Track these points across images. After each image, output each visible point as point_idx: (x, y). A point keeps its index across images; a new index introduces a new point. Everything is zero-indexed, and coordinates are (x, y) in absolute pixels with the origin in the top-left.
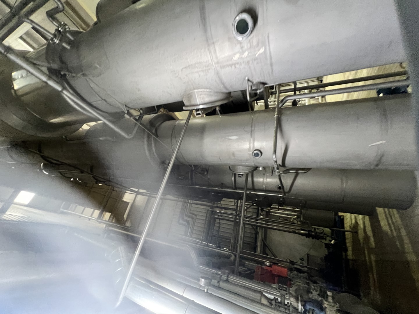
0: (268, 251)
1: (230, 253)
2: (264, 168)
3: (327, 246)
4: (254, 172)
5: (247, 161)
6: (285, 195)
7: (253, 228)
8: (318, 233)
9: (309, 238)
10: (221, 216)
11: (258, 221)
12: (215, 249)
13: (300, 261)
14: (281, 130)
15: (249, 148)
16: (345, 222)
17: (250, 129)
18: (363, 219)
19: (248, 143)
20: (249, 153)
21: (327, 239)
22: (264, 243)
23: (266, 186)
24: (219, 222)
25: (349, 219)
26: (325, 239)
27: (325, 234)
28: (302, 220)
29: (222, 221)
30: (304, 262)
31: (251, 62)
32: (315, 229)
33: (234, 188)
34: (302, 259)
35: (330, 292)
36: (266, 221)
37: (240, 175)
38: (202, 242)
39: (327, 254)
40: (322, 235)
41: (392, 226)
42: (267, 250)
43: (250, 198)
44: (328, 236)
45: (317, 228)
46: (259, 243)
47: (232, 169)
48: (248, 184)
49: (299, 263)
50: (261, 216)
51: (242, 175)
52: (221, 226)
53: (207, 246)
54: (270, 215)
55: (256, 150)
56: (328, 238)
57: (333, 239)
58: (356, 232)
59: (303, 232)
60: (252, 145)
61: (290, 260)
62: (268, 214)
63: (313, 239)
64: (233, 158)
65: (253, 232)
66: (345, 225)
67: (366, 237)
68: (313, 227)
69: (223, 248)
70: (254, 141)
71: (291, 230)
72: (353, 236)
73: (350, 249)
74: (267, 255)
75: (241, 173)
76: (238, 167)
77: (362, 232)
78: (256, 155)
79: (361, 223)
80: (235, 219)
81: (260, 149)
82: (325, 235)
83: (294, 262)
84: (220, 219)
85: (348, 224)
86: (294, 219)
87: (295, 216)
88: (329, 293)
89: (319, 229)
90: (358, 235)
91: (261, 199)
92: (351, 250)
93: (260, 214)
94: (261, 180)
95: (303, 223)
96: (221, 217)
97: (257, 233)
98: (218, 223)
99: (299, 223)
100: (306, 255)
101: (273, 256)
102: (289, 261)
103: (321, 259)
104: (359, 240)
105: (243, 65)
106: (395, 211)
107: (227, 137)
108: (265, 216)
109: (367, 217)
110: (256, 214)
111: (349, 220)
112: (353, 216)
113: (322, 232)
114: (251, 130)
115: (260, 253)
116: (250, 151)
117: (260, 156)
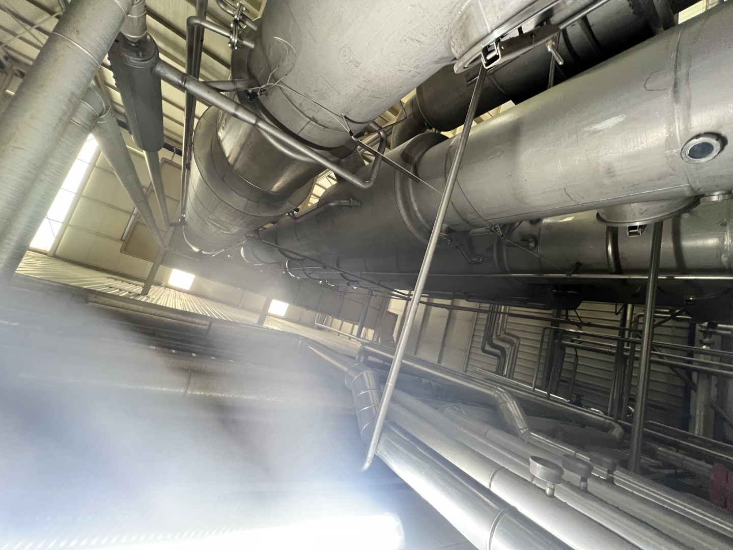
1: (608, 421)
5: (660, 182)
7: (678, 375)
10: (579, 341)
12: (567, 405)
15: (669, 139)
20: (667, 153)
22: (717, 413)
23: (730, 258)
24: (574, 353)
37: (635, 228)
38: (536, 389)
46: (699, 412)
47: (605, 219)
50: (703, 347)
51: (642, 228)
52: (580, 363)
53: (549, 398)
55: (697, 137)
60: (678, 123)
69: (588, 407)
70: (688, 110)
75: (638, 224)
76: (627, 207)
78: (702, 150)
80: (617, 350)
81: (714, 130)
84: (576, 348)
91: (709, 295)
93: (701, 341)
94: (711, 242)
96: (580, 343)
97: (690, 387)
98: (571, 356)
107: (586, 129)
110: (684, 341)
114: (676, 79)
115: (705, 434)
116: (670, 149)
117: (714, 153)
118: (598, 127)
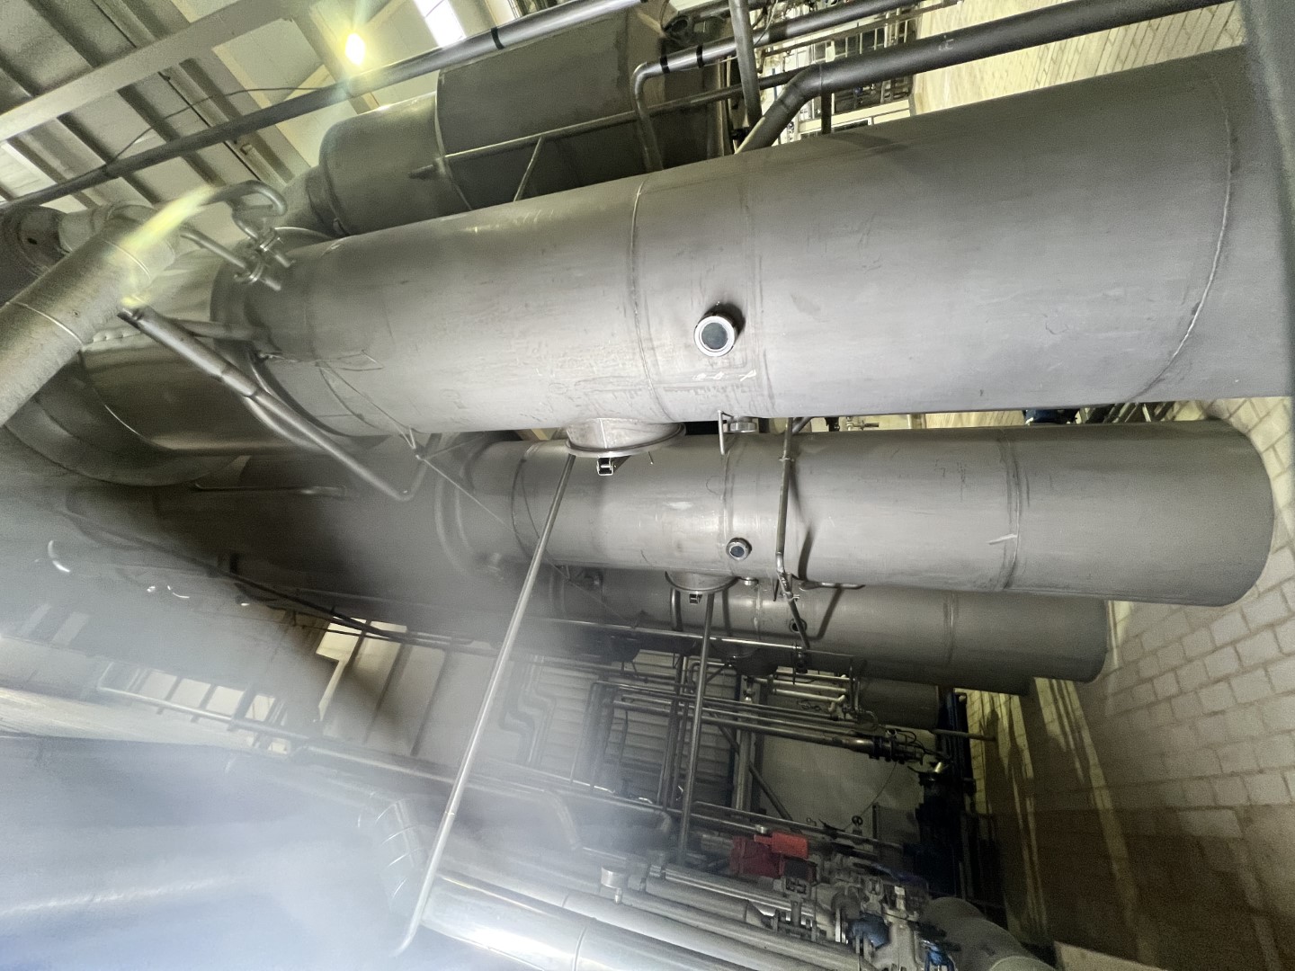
0: (764, 801)
1: (658, 812)
2: (756, 581)
3: (925, 778)
4: (731, 590)
5: (714, 565)
6: (808, 646)
7: (725, 735)
8: (902, 744)
9: (878, 758)
10: (631, 699)
11: (737, 712)
12: (613, 799)
13: (853, 825)
14: (797, 496)
15: (720, 536)
16: (969, 712)
17: (723, 487)
18: (1009, 701)
19: (716, 520)
20: (719, 544)
21: (925, 763)
22: (755, 778)
23: (759, 622)
24: (624, 717)
25: (979, 703)
26: (921, 761)
27: (920, 747)
28: (856, 708)
29: (633, 716)
30: (862, 828)
31: (729, 389)
32: (892, 731)
33: (675, 625)
34: (857, 820)
35: (900, 887)
36: (759, 714)
37: (694, 596)
38: (574, 781)
39: (922, 801)
40: (910, 749)
41: (1065, 720)
42: (763, 797)
43: (717, 650)
44: (926, 751)
45: (898, 730)
46: (740, 779)
47: (671, 580)
48: (713, 616)
49: (851, 831)
50: (747, 699)
51: (700, 596)
52: (629, 730)
53: (592, 792)
54: (772, 693)
55: (736, 540)
56: (927, 758)
57: (939, 761)
58: (995, 739)
59: (860, 741)
60: (726, 524)
61: (825, 824)
62: (766, 693)
63: (888, 760)
64: (677, 554)
65: (722, 746)
66: (970, 722)
67: (1015, 751)
68: (888, 726)
69: (636, 797)
70: (731, 515)
71: (829, 738)
72: (988, 751)
73: (980, 785)
74: (764, 812)
75: (697, 593)
76: (690, 576)
77: (1008, 738)
78: (737, 552)
79: (1002, 712)
80: (672, 710)
81: (745, 538)
82: (917, 750)
83: (836, 829)
84: (627, 709)
85: (976, 717)
86: (837, 704)
87: (840, 696)
88: (899, 891)
89: (904, 734)
90: (997, 747)
91: (747, 654)
92: (983, 787)
93: (745, 692)
94: (748, 603)
95: (860, 718)
96: (632, 702)
97: (734, 751)
98: (620, 721)
99: (849, 716)
100: (871, 810)
101: (779, 815)
102: (820, 827)
103: (909, 816)
104: (999, 759)
105: (713, 392)
106: (1070, 685)
107: (664, 503)
108: (757, 697)
109: (1016, 699)
110: (730, 693)
111: (977, 705)
112: (986, 695)
113: (909, 740)
114: (726, 489)
115: (744, 808)
116: (720, 542)
117: (745, 555)
118: (674, 505)
